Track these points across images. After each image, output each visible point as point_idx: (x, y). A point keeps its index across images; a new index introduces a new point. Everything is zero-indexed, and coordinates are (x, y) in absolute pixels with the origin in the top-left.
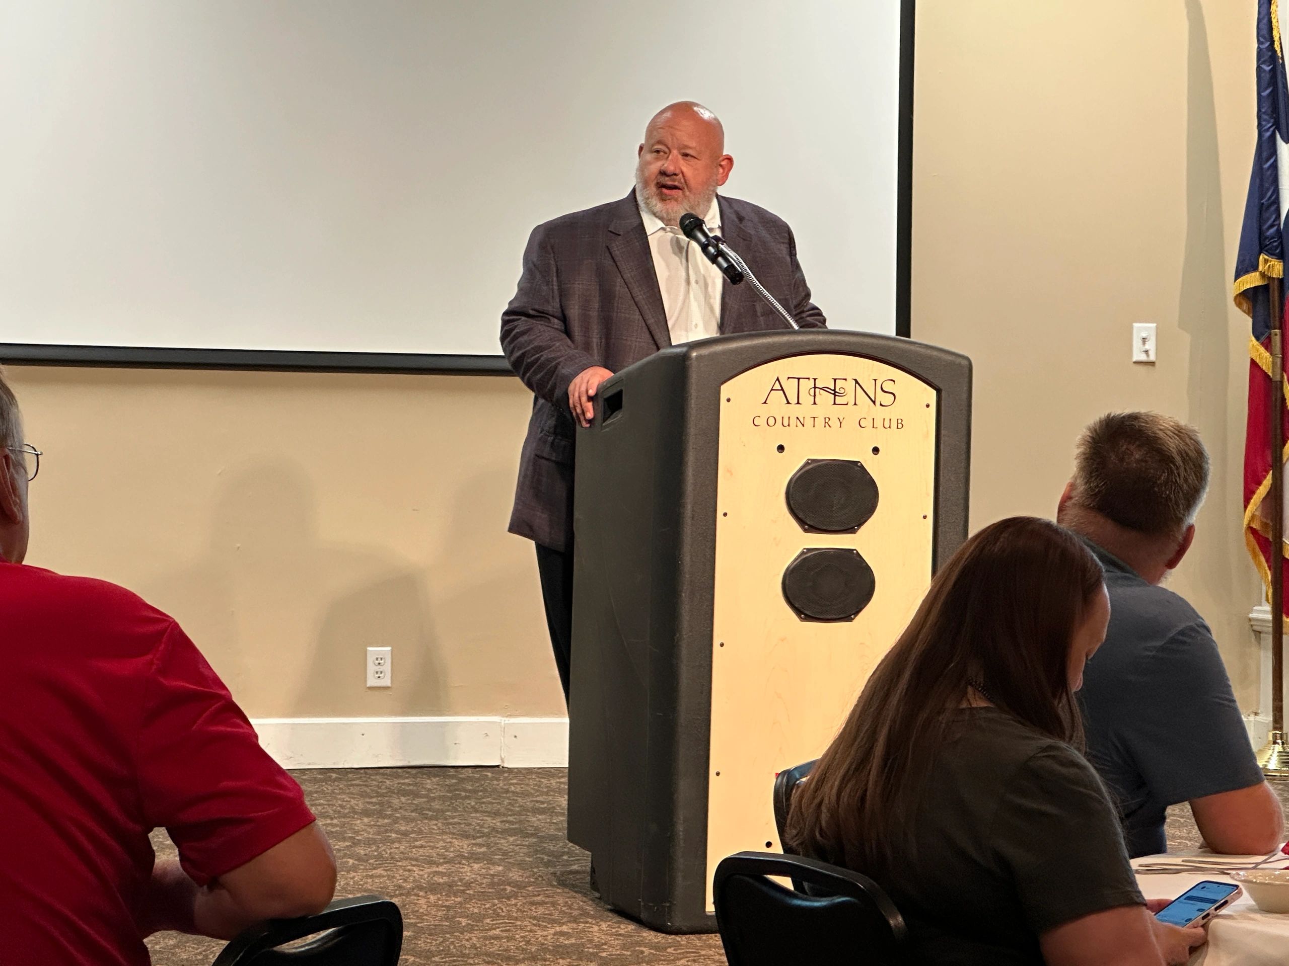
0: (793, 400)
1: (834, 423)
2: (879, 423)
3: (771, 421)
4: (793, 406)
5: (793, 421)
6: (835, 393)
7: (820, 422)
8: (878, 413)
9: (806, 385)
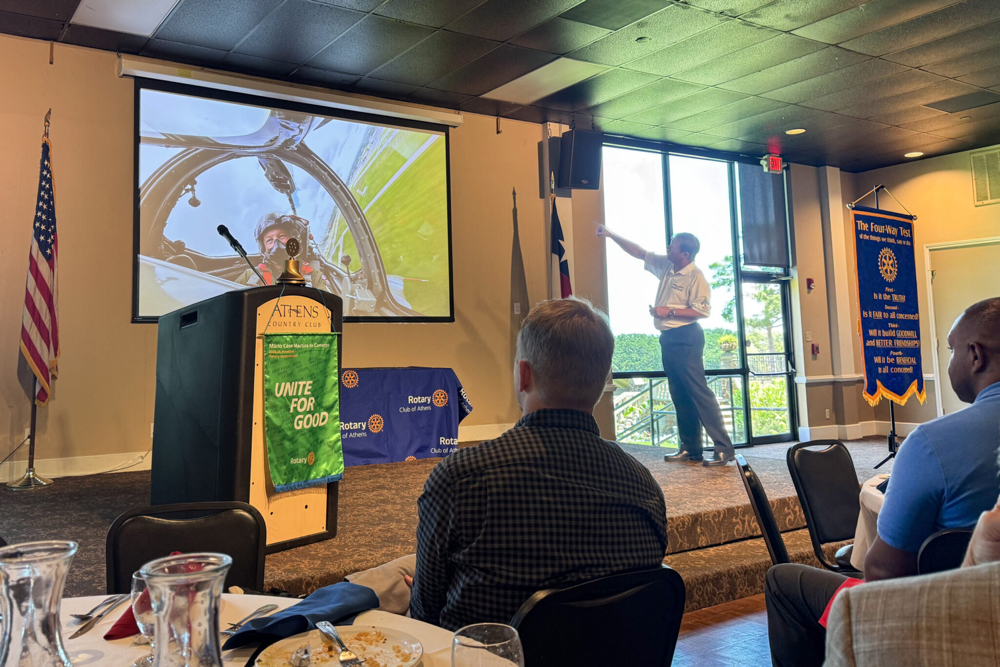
0: (283, 315)
1: (297, 324)
2: (312, 325)
3: (275, 324)
4: (283, 317)
5: (283, 323)
6: (297, 312)
7: (292, 324)
8: (312, 320)
9: (287, 308)
